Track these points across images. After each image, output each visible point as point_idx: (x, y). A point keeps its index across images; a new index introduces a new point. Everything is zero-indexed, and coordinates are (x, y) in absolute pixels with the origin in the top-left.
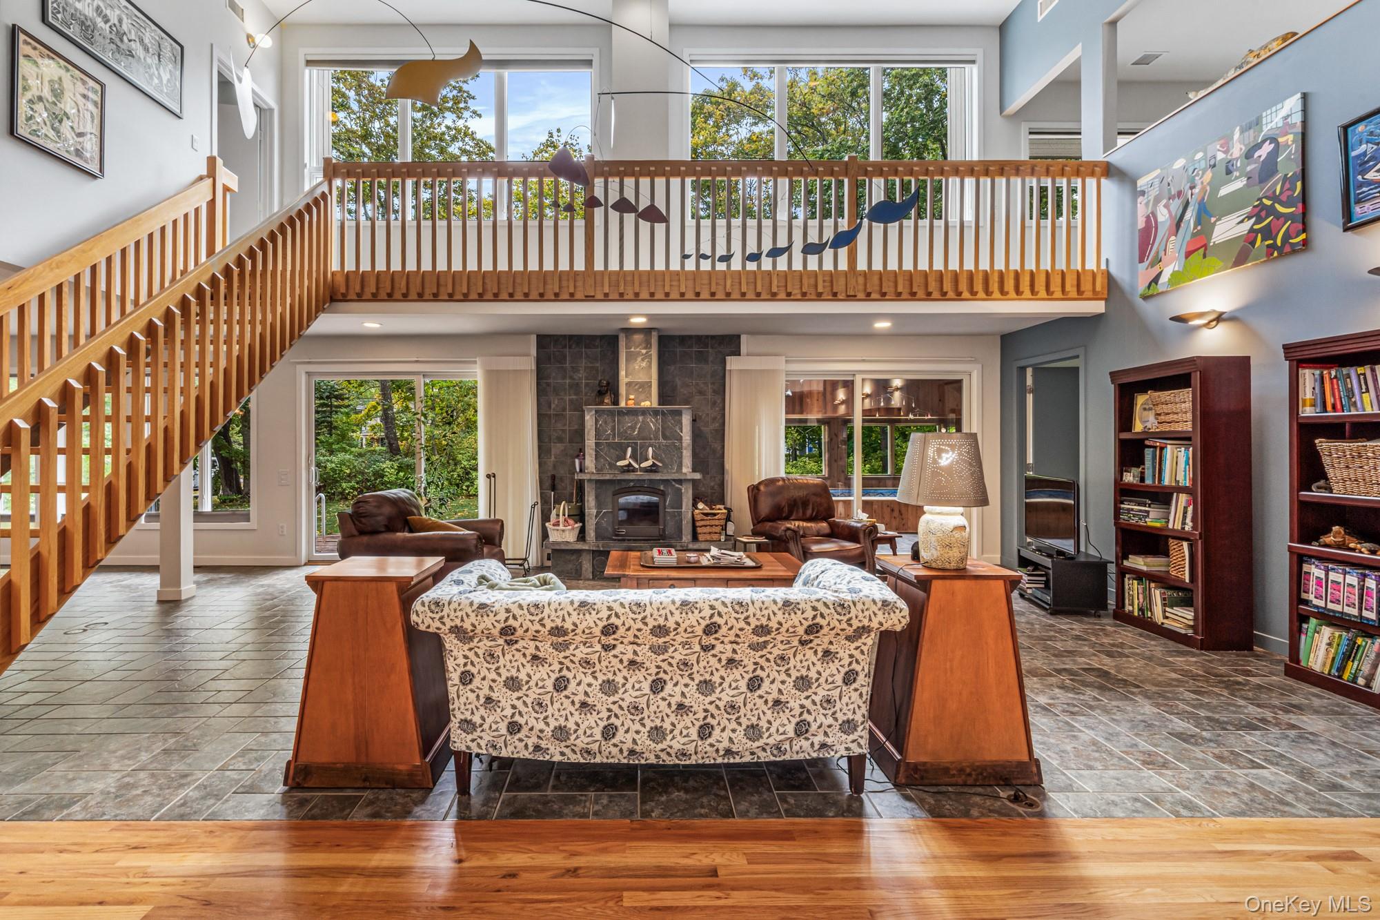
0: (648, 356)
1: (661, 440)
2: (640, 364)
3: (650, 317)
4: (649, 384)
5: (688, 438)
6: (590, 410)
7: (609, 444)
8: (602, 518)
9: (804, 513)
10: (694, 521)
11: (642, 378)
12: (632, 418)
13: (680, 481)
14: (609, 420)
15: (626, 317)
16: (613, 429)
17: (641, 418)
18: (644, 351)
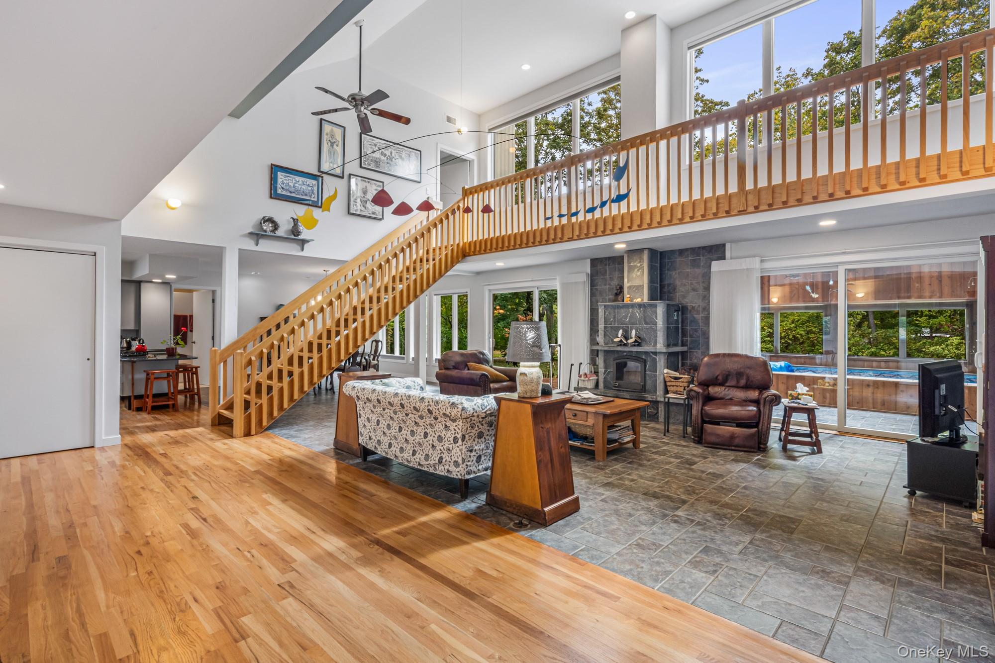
0: (641, 268)
1: (643, 325)
2: (636, 273)
3: (628, 243)
4: (642, 286)
5: (661, 323)
6: (601, 306)
7: (611, 327)
8: (608, 375)
9: (738, 382)
10: (665, 382)
11: (637, 283)
12: (625, 310)
13: (655, 353)
14: (612, 311)
15: (612, 245)
16: (614, 318)
17: (631, 310)
18: (639, 265)
